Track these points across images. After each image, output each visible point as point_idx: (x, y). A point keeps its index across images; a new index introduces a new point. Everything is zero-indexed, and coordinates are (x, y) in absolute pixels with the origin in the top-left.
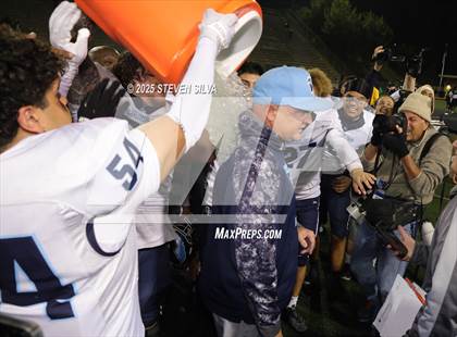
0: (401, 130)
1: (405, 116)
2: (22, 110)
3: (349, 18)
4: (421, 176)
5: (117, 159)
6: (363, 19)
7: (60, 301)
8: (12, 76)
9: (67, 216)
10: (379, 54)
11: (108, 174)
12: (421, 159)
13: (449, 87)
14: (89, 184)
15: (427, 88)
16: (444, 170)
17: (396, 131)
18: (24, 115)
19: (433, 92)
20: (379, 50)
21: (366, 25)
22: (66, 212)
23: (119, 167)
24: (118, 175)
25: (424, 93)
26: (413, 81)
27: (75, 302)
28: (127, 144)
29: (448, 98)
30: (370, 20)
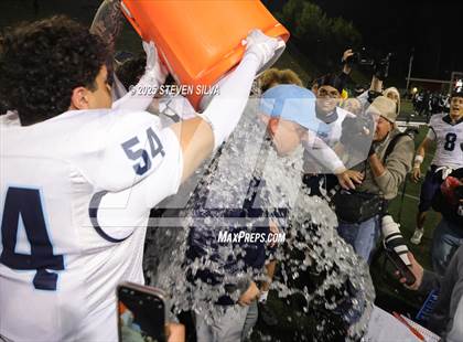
0: (368, 131)
1: (371, 118)
2: (76, 90)
3: (319, 24)
4: (386, 174)
5: (135, 141)
6: (333, 24)
7: (49, 271)
8: (67, 59)
9: (76, 180)
10: (349, 57)
11: (122, 151)
12: (385, 157)
13: (415, 90)
14: (100, 154)
15: (393, 90)
16: (406, 167)
17: (363, 132)
18: (77, 94)
19: (398, 94)
20: (348, 53)
21: (335, 29)
22: (75, 176)
23: (135, 149)
24: (132, 156)
25: (390, 95)
26: (380, 83)
27: (62, 275)
28: (150, 133)
29: (415, 100)
30: (339, 24)
